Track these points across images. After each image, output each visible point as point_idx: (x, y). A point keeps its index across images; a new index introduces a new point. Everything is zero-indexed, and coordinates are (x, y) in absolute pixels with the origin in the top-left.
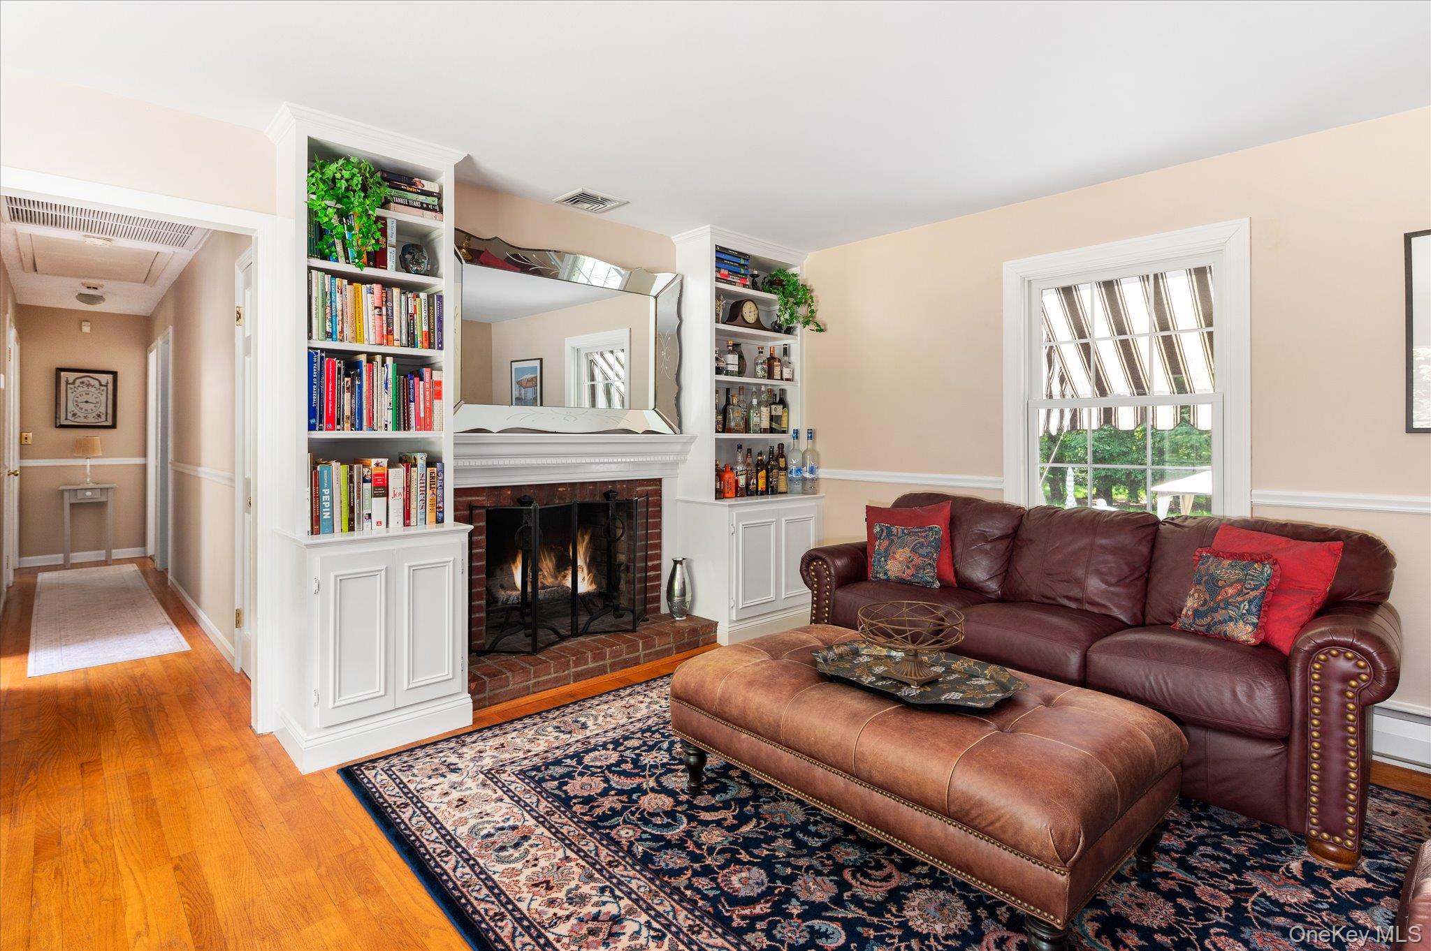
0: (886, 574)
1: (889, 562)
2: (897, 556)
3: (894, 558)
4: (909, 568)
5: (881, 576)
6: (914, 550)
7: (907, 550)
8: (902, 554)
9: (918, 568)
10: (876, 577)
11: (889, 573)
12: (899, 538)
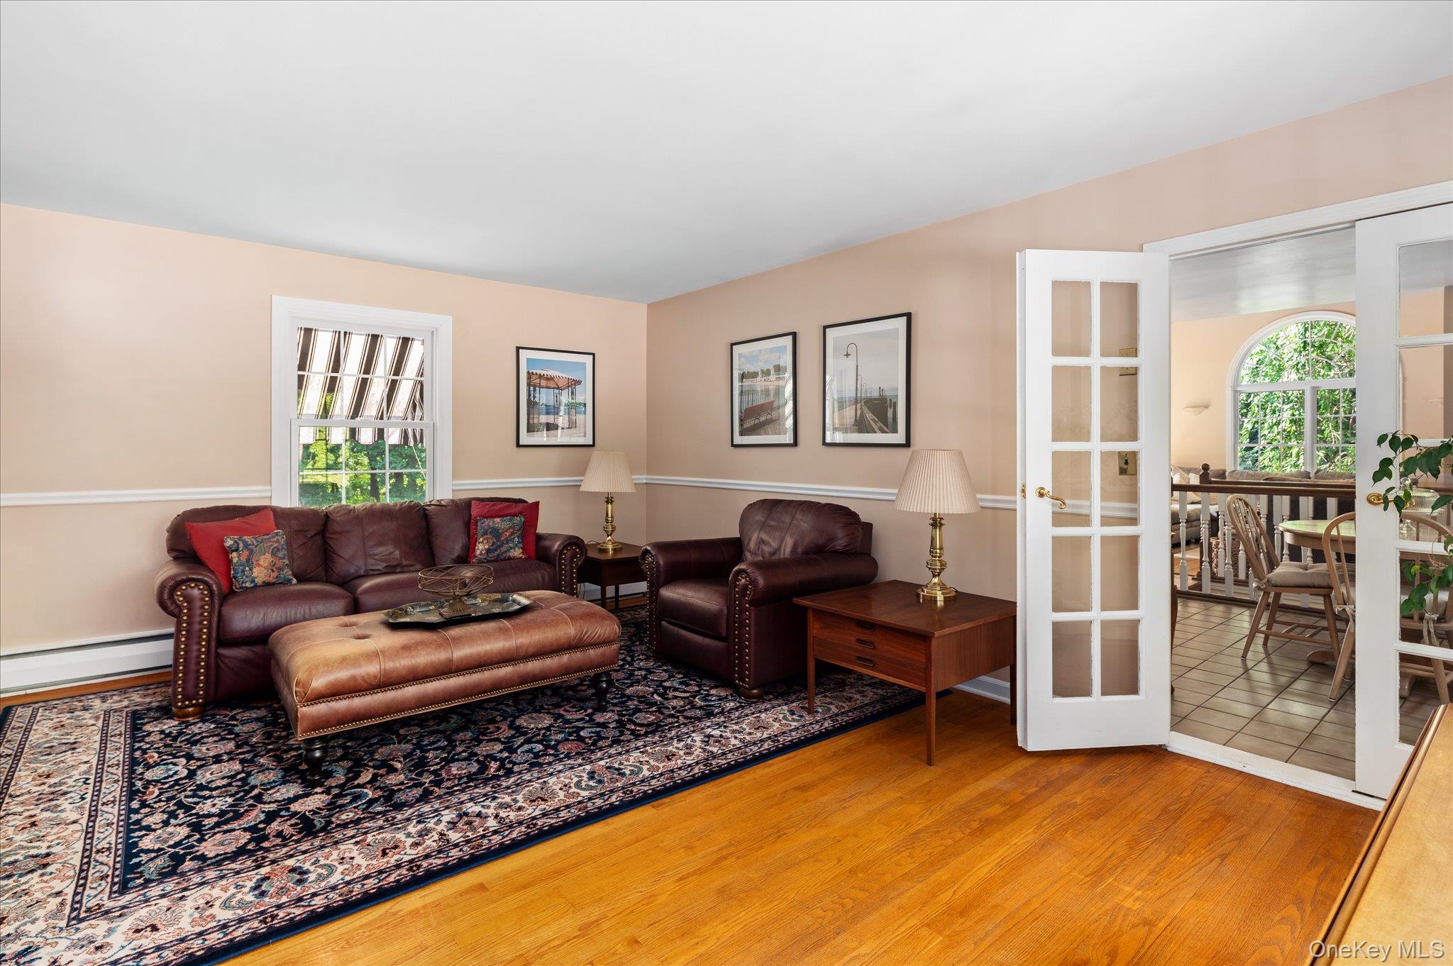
0: (253, 581)
1: (254, 570)
2: (261, 562)
3: (259, 565)
4: (273, 571)
5: (248, 585)
6: (273, 554)
7: (268, 556)
8: (265, 560)
9: (280, 569)
10: (242, 587)
11: (256, 580)
12: (256, 546)
